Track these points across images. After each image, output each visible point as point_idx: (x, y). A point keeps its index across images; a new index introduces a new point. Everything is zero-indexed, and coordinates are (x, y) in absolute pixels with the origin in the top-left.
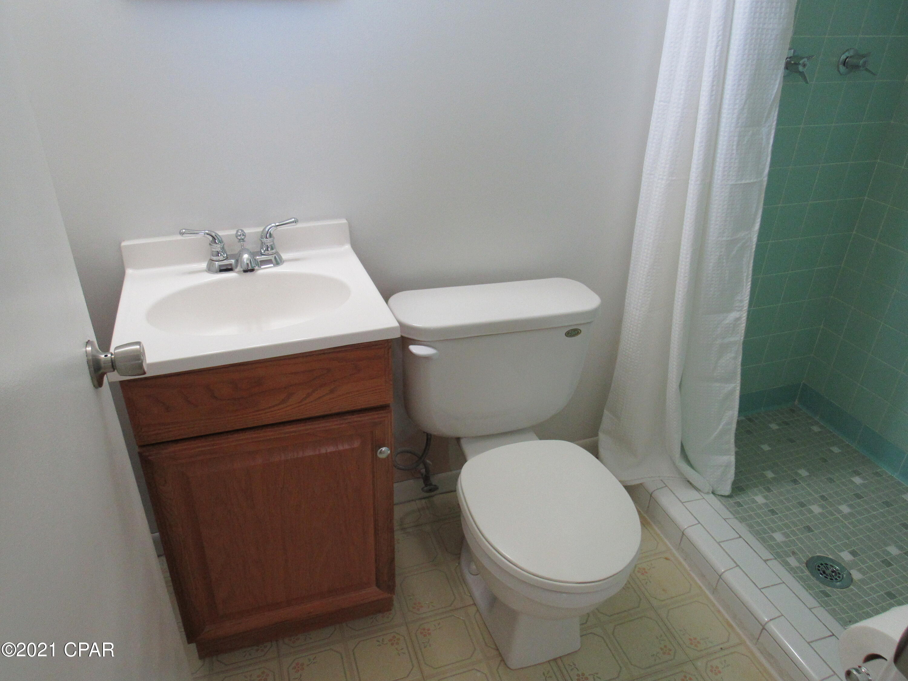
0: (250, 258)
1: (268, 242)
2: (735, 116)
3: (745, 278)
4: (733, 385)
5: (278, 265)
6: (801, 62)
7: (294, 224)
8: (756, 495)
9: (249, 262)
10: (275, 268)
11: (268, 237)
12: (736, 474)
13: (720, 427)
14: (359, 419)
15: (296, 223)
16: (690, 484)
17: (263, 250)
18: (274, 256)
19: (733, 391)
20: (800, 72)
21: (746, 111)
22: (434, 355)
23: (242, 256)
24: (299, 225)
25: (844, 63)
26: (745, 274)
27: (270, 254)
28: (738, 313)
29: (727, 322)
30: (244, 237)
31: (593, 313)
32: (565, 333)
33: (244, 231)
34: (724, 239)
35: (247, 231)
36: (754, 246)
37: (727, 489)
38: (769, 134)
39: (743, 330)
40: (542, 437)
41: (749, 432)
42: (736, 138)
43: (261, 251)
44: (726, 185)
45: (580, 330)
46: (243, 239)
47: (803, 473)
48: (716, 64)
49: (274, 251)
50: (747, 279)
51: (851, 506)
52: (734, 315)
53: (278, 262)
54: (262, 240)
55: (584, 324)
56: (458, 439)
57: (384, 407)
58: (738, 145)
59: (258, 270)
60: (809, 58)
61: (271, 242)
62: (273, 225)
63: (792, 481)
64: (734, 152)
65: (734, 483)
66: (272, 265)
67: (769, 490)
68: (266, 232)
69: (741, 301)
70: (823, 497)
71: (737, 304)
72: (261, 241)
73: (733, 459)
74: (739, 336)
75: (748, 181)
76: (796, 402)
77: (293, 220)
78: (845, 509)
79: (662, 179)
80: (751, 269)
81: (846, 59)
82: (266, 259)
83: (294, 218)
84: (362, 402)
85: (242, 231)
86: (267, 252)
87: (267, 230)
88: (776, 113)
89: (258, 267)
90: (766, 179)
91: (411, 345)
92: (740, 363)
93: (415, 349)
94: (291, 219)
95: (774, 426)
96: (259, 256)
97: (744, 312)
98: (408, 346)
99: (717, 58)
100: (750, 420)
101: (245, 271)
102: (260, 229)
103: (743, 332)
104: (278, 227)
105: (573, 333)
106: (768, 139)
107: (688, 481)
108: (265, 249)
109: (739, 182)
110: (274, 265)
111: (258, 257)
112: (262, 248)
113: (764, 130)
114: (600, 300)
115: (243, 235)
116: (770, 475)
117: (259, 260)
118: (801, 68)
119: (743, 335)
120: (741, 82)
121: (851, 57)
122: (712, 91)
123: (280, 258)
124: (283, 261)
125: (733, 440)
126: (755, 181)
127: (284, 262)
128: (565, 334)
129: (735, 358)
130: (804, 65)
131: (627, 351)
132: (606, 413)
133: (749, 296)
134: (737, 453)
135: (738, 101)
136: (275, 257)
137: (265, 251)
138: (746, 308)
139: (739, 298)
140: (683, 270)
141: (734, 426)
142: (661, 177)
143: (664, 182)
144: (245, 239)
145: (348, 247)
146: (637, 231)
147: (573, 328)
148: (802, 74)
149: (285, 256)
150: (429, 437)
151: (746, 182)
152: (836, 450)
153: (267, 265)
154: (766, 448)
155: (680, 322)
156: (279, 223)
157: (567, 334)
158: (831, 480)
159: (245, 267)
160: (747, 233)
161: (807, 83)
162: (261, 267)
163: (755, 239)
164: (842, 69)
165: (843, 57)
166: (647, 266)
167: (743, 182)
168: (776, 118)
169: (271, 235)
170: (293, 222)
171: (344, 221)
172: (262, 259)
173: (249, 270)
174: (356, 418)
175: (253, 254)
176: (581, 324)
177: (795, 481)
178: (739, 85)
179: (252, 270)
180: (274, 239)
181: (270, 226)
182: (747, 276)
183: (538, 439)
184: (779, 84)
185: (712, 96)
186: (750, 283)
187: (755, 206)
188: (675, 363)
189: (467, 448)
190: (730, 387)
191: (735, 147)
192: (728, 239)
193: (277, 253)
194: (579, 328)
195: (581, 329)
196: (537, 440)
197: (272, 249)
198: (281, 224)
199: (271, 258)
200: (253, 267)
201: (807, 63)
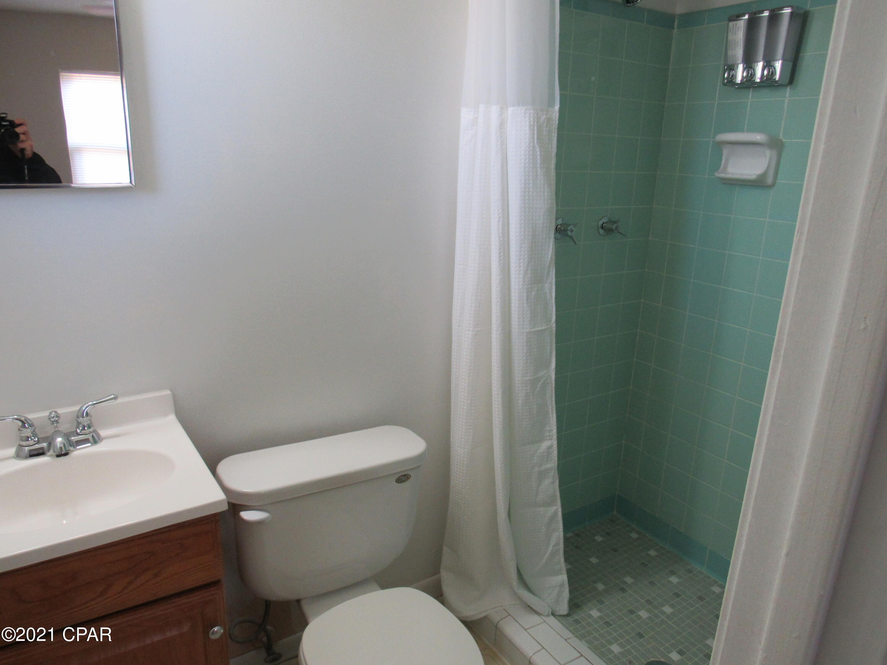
0: (64, 441)
1: (85, 421)
2: (521, 276)
3: (550, 410)
4: (555, 508)
5: (95, 444)
6: (569, 228)
7: (113, 400)
8: (591, 609)
9: (62, 445)
10: (92, 447)
11: (84, 416)
12: (571, 592)
13: (550, 549)
14: (188, 600)
15: (115, 399)
16: (530, 609)
17: (79, 430)
18: (91, 434)
19: (555, 514)
20: (569, 236)
21: (529, 272)
22: (267, 518)
23: (55, 439)
24: (119, 401)
25: (602, 227)
26: (550, 407)
27: (87, 433)
28: (550, 442)
29: (541, 451)
30: (58, 418)
31: (419, 458)
32: (396, 479)
33: (59, 412)
34: (528, 378)
35: (60, 411)
36: (554, 382)
37: (564, 609)
38: (551, 289)
39: (556, 457)
40: (384, 586)
41: (577, 547)
42: (525, 294)
43: (77, 431)
44: (523, 333)
45: (410, 476)
46: (56, 421)
47: (629, 580)
48: (500, 235)
49: (91, 430)
50: (552, 411)
51: (672, 606)
52: (545, 444)
53: (95, 440)
54: (78, 419)
55: (412, 469)
56: (298, 601)
57: (216, 583)
58: (527, 299)
59: (73, 451)
60: (575, 226)
61: (88, 421)
62: (90, 403)
63: (620, 590)
64: (525, 305)
65: (571, 601)
66: (89, 444)
67: (601, 602)
68: (83, 411)
69: (551, 431)
70: (648, 602)
71: (547, 434)
72: (77, 421)
73: (565, 577)
74: (553, 463)
75: (540, 329)
76: (615, 513)
77: (113, 396)
78: (668, 610)
79: (469, 330)
80: (554, 402)
81: (603, 225)
82: (81, 439)
83: (114, 395)
84: (191, 582)
85: (56, 412)
86: (83, 432)
87: (84, 409)
88: (554, 272)
89: (74, 447)
90: (554, 325)
91: (241, 511)
92: (557, 487)
93: (247, 515)
94: (111, 395)
95: (599, 539)
96: (74, 436)
97: (554, 440)
98: (239, 512)
99: (500, 231)
100: (577, 535)
101: (58, 456)
102: (76, 408)
103: (556, 458)
104: (95, 405)
105: (403, 478)
106: (551, 293)
107: (529, 606)
108: (81, 428)
109: (533, 330)
110: (91, 444)
111: (73, 438)
112: (78, 427)
113: (547, 286)
114: (426, 444)
115: (57, 417)
116: (600, 587)
117: (74, 441)
118: (569, 233)
119: (556, 461)
120: (522, 249)
121: (606, 223)
122: (500, 257)
123: (98, 435)
124: (101, 439)
125: (563, 560)
126: (546, 327)
127: (103, 439)
128: (396, 481)
129: (553, 483)
130: (572, 231)
131: (457, 488)
132: (445, 549)
133: (556, 426)
134: (569, 572)
135: (522, 264)
136: (93, 436)
137: (81, 431)
138: (555, 437)
139: (548, 428)
140: (496, 409)
141: (562, 546)
142: (467, 328)
143: (470, 333)
144: (59, 421)
145: (172, 418)
146: (453, 377)
147: (403, 474)
148: (571, 237)
149: (103, 433)
150: (268, 604)
151: (538, 329)
152: (653, 553)
153: (83, 445)
154: (594, 560)
155: (500, 455)
156: (96, 401)
157: (397, 481)
158: (652, 583)
159: (58, 452)
160: (545, 372)
161: (575, 244)
162: (76, 448)
163: (553, 377)
164: (601, 231)
165: (601, 223)
166: (465, 407)
167: (536, 329)
168: (554, 276)
169: (87, 414)
170: (112, 399)
171: (169, 392)
172: (78, 439)
173: (62, 454)
174: (184, 600)
175: (67, 436)
176: (408, 470)
177: (623, 590)
178: (521, 251)
179: (66, 454)
180: (91, 417)
181: (87, 405)
182: (552, 408)
183: (380, 589)
184: (553, 249)
185: (500, 260)
186: (555, 415)
187: (549, 348)
188: (501, 494)
189: (307, 608)
190: (551, 510)
191: (525, 301)
192: (531, 378)
193: (95, 431)
194: (409, 474)
195: (411, 474)
196: (378, 590)
197: (89, 427)
198: (98, 402)
199: (89, 437)
200: (68, 451)
201: (573, 228)
